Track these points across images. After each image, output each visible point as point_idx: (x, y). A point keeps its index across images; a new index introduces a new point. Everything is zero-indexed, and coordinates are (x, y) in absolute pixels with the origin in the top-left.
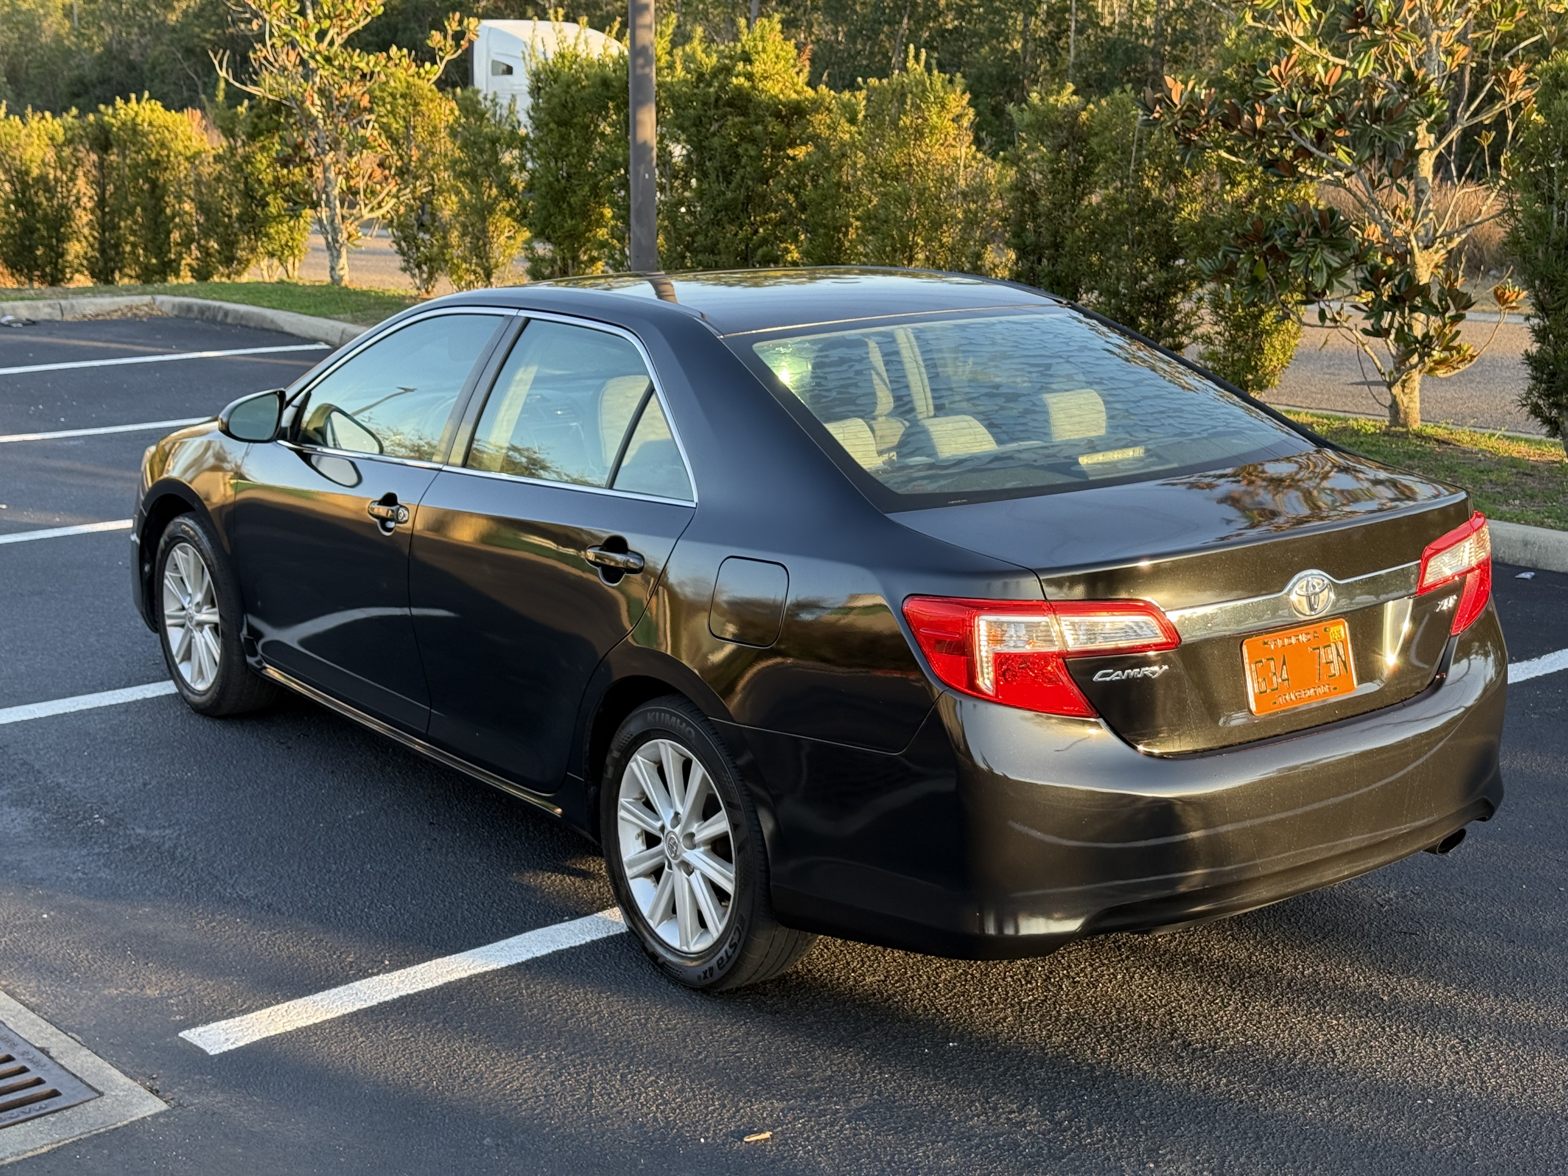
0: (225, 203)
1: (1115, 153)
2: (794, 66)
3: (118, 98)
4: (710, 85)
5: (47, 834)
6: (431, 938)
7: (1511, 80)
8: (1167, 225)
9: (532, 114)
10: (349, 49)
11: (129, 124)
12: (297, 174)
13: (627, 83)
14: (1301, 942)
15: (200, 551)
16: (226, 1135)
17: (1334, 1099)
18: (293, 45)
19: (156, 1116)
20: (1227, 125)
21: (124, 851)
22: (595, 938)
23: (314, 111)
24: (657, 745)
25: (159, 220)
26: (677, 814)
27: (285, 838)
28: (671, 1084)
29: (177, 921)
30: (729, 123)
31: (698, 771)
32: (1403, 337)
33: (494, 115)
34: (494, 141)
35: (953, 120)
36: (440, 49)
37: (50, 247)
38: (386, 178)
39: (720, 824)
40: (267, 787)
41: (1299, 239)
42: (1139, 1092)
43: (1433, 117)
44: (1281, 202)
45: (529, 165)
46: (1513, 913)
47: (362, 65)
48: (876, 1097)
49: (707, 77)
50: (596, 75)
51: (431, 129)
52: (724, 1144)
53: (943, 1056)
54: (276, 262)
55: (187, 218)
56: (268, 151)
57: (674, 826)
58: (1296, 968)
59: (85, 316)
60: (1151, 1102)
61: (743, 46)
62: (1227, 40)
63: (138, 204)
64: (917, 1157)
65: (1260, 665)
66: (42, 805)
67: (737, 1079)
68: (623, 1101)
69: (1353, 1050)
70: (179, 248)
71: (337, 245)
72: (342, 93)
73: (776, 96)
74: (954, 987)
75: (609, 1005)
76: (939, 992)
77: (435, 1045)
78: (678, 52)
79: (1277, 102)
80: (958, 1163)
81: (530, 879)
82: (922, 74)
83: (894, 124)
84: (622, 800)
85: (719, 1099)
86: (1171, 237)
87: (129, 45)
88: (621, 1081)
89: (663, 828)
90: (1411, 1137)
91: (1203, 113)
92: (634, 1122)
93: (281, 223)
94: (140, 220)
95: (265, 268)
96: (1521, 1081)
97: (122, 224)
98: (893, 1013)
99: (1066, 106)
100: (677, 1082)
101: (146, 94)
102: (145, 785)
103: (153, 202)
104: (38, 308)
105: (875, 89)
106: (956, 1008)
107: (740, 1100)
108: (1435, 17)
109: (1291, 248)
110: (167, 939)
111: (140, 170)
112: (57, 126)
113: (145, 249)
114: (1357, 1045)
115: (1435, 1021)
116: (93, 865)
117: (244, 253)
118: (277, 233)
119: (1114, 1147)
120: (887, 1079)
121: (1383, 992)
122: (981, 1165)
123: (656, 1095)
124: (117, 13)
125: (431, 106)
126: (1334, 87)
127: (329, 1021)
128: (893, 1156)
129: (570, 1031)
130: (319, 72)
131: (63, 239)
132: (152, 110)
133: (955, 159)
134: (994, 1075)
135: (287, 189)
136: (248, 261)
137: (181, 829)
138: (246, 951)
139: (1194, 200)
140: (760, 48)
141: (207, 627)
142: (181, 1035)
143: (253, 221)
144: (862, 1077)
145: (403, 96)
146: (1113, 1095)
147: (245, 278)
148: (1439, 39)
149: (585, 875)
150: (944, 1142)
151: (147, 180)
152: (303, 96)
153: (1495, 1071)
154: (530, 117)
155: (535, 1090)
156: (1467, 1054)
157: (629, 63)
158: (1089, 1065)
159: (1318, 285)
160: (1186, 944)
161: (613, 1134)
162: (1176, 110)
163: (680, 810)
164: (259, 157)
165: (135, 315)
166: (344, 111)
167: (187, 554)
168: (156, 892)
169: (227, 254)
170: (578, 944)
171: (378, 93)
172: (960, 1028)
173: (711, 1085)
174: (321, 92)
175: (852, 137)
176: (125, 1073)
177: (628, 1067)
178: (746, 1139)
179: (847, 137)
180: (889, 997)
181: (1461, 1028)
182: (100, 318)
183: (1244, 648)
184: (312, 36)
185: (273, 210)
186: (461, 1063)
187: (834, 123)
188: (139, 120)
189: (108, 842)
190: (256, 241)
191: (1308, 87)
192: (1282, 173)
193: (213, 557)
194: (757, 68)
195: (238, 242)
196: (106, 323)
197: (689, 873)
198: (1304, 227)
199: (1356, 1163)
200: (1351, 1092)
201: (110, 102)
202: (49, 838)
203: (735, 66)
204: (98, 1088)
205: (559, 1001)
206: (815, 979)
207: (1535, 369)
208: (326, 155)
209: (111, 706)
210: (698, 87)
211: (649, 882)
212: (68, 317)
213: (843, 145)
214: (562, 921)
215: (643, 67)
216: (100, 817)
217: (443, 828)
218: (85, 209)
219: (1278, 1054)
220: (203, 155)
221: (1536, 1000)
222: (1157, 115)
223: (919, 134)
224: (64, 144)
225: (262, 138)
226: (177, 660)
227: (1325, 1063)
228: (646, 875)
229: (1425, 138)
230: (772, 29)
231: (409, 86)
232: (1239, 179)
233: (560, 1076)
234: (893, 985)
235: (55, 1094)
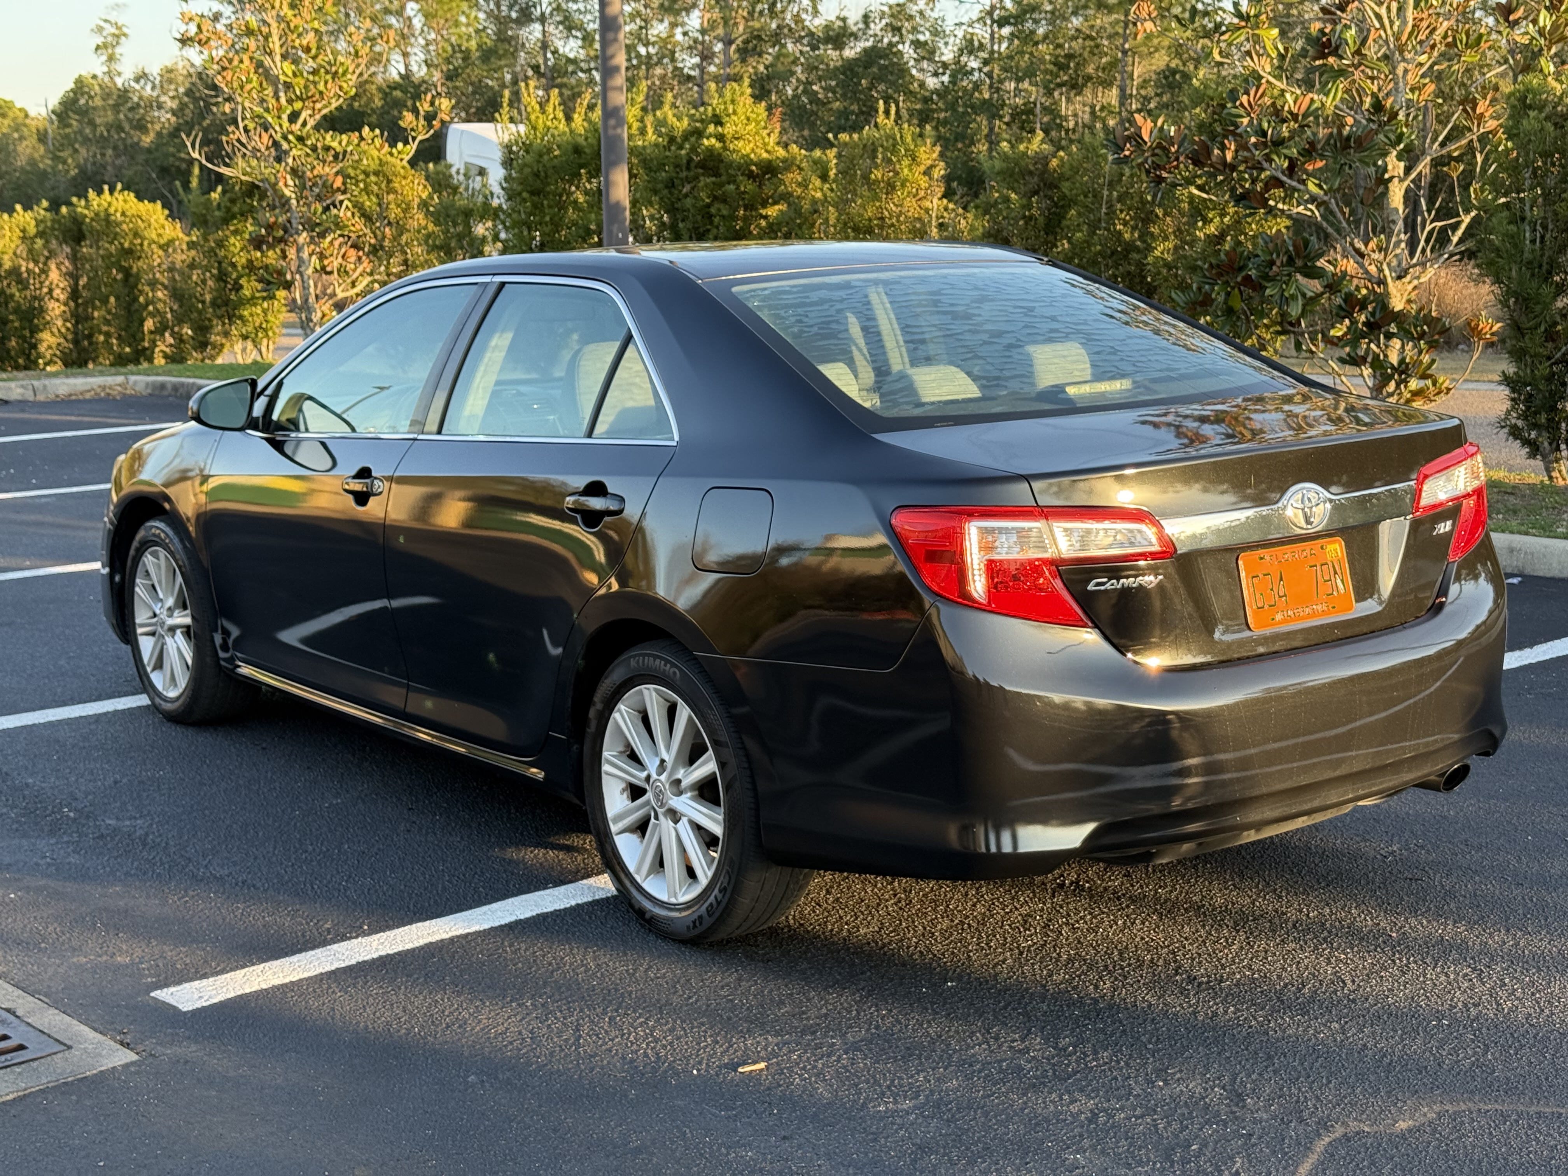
0: (199, 289)
1: (1086, 196)
2: (765, 128)
3: (90, 190)
4: (681, 147)
5: (15, 826)
6: (411, 907)
7: (1478, 112)
8: (1141, 265)
9: (505, 185)
10: (322, 131)
11: (102, 214)
12: (272, 257)
13: (599, 150)
14: (1305, 890)
15: (172, 553)
16: (199, 1080)
17: (1346, 1023)
18: (266, 127)
19: (126, 1066)
20: (1197, 163)
21: (94, 839)
22: (580, 902)
23: (287, 192)
24: (641, 691)
25: (133, 309)
26: (663, 761)
27: (259, 824)
28: (661, 1024)
29: (148, 897)
30: (701, 184)
31: (684, 713)
32: (1378, 364)
33: (467, 189)
34: (467, 214)
35: (925, 173)
36: (412, 130)
37: (23, 338)
38: (360, 258)
39: (707, 766)
40: (241, 782)
41: (1274, 268)
42: (1145, 1021)
43: (1402, 146)
44: (1254, 237)
45: (503, 235)
46: (1519, 860)
47: (335, 144)
48: (873, 1031)
49: (679, 140)
50: (568, 143)
51: (404, 206)
52: (717, 1075)
53: (941, 994)
54: (249, 344)
55: (160, 306)
56: (241, 235)
57: (659, 774)
58: (1301, 911)
59: (57, 396)
60: (1157, 1030)
61: (714, 110)
62: (1194, 80)
63: (111, 294)
64: (917, 1081)
65: (1256, 580)
66: (10, 802)
67: (729, 1018)
68: (612, 1040)
69: (1363, 980)
70: (152, 336)
71: (311, 324)
72: (316, 172)
73: (748, 156)
74: (951, 934)
75: (595, 959)
76: (936, 940)
77: (416, 996)
78: (649, 119)
79: (1246, 131)
80: (960, 1086)
81: (512, 853)
82: (892, 129)
83: (866, 177)
84: (606, 754)
85: (711, 1036)
86: (1145, 277)
87: (104, 167)
88: (610, 1023)
89: (648, 778)
90: (1428, 1054)
91: (1173, 150)
92: (623, 1058)
93: (255, 305)
94: (114, 311)
95: (239, 352)
96: (1538, 1003)
97: (96, 314)
98: (889, 959)
99: (1036, 152)
100: (667, 1023)
101: (119, 186)
102: (116, 782)
103: (126, 291)
104: (10, 388)
105: (846, 144)
106: (953, 953)
107: (733, 1037)
108: (1401, 50)
109: (1266, 277)
110: (138, 913)
111: (113, 260)
112: (28, 219)
113: (119, 338)
114: (1367, 975)
115: (1446, 953)
116: (62, 852)
117: (218, 338)
118: (251, 315)
119: (1121, 1069)
120: (884, 1015)
121: (1391, 930)
122: (984, 1087)
123: (646, 1034)
124: (91, 136)
125: (404, 183)
126: (1303, 116)
127: (307, 979)
128: (893, 1081)
129: (556, 982)
130: (291, 154)
131: (35, 330)
132: (125, 201)
133: (927, 211)
134: (994, 1010)
135: (261, 271)
136: (222, 345)
137: (152, 819)
138: (221, 922)
139: (1166, 238)
140: (731, 111)
141: (178, 632)
142: (152, 994)
143: (227, 305)
144: (858, 1013)
145: (376, 173)
146: (1117, 1024)
147: (219, 361)
148: (1406, 71)
149: (568, 849)
150: (946, 1068)
151: (121, 269)
152: (276, 178)
153: (1510, 995)
154: (503, 189)
155: (520, 1033)
156: (1481, 980)
157: (601, 131)
158: (1092, 999)
159: (1293, 314)
160: (1187, 893)
161: (602, 1069)
162: (1146, 148)
163: (665, 756)
164: (232, 240)
165: (109, 394)
166: (317, 190)
167: (158, 559)
168: (127, 874)
169: (201, 339)
170: (562, 907)
171: (351, 172)
172: (958, 970)
173: (703, 1024)
174: (294, 172)
175: (825, 195)
176: (95, 1030)
177: (617, 1011)
178: (740, 1070)
179: (819, 195)
180: (884, 945)
181: (1473, 958)
182: (73, 398)
183: (1240, 562)
184: (285, 117)
185: (247, 292)
186: (443, 1012)
187: (805, 180)
188: (112, 210)
189: (77, 832)
190: (230, 325)
191: (1277, 117)
192: (1255, 205)
193: (184, 557)
194: (729, 130)
195: (212, 327)
196: (79, 401)
197: (676, 822)
198: (1278, 256)
199: (1372, 1078)
200: (1364, 1016)
201: (83, 195)
202: (17, 830)
203: (705, 129)
204: (66, 1042)
205: (544, 956)
206: (808, 932)
207: (1513, 390)
208: (299, 235)
209: (81, 717)
210: (670, 150)
211: (634, 838)
212: (41, 398)
213: (814, 201)
214: (545, 889)
215: (615, 128)
216: (70, 811)
217: (423, 813)
218: (58, 300)
219: (1286, 985)
220: (177, 243)
221: (1548, 933)
222: (1127, 153)
223: (891, 188)
224: (36, 236)
225: (235, 222)
226: (149, 669)
227: (1335, 992)
228: (630, 830)
229: (1395, 165)
230: (742, 94)
231: (382, 163)
232: (1210, 216)
233: (547, 1020)
234: (888, 935)
235: (21, 1047)
